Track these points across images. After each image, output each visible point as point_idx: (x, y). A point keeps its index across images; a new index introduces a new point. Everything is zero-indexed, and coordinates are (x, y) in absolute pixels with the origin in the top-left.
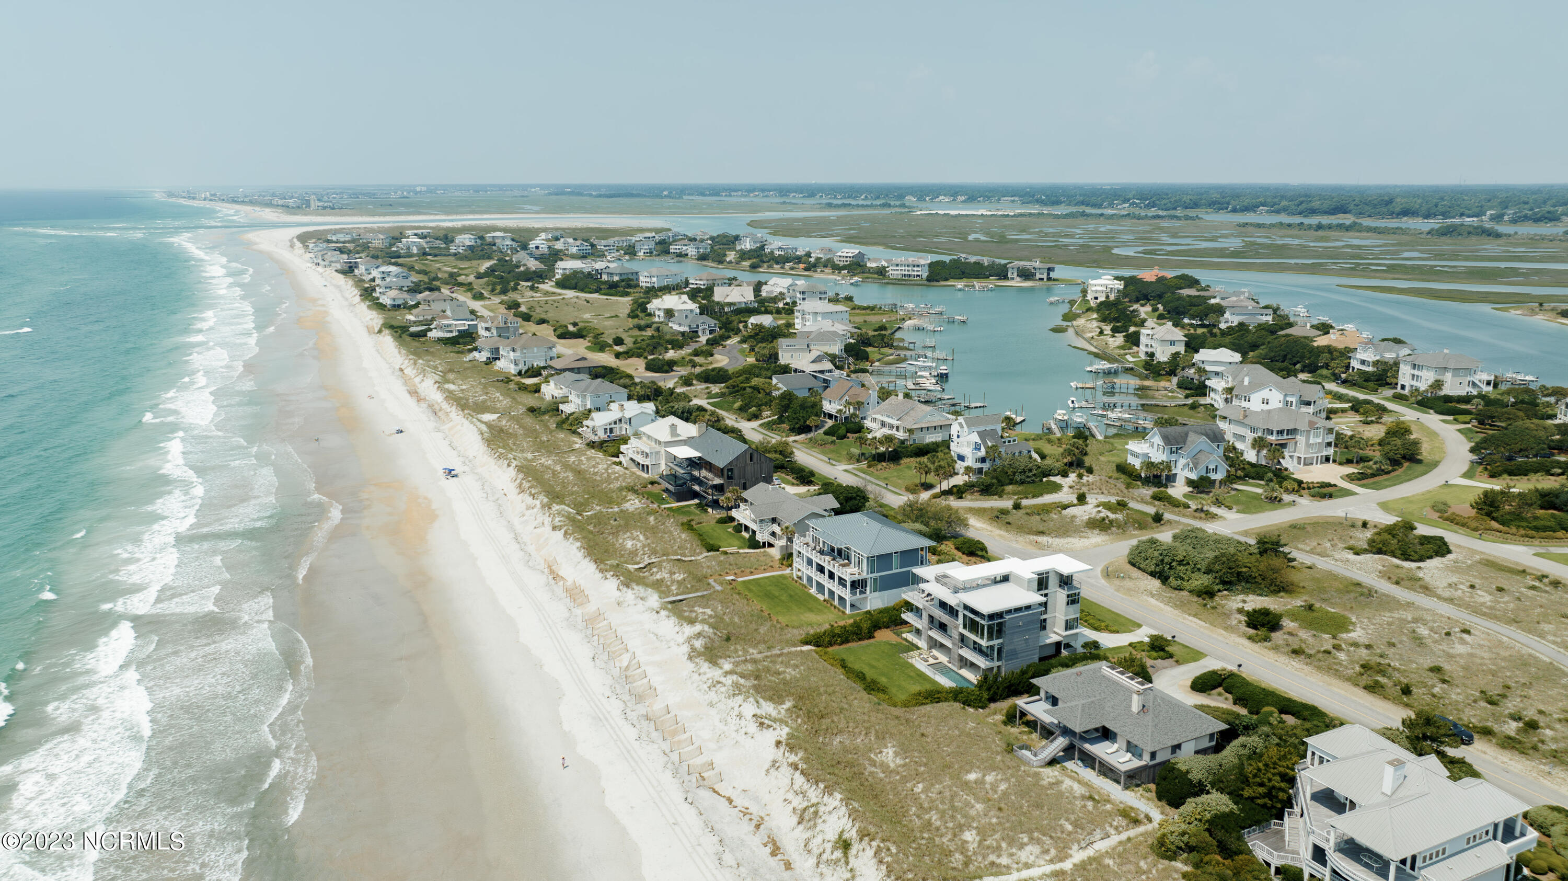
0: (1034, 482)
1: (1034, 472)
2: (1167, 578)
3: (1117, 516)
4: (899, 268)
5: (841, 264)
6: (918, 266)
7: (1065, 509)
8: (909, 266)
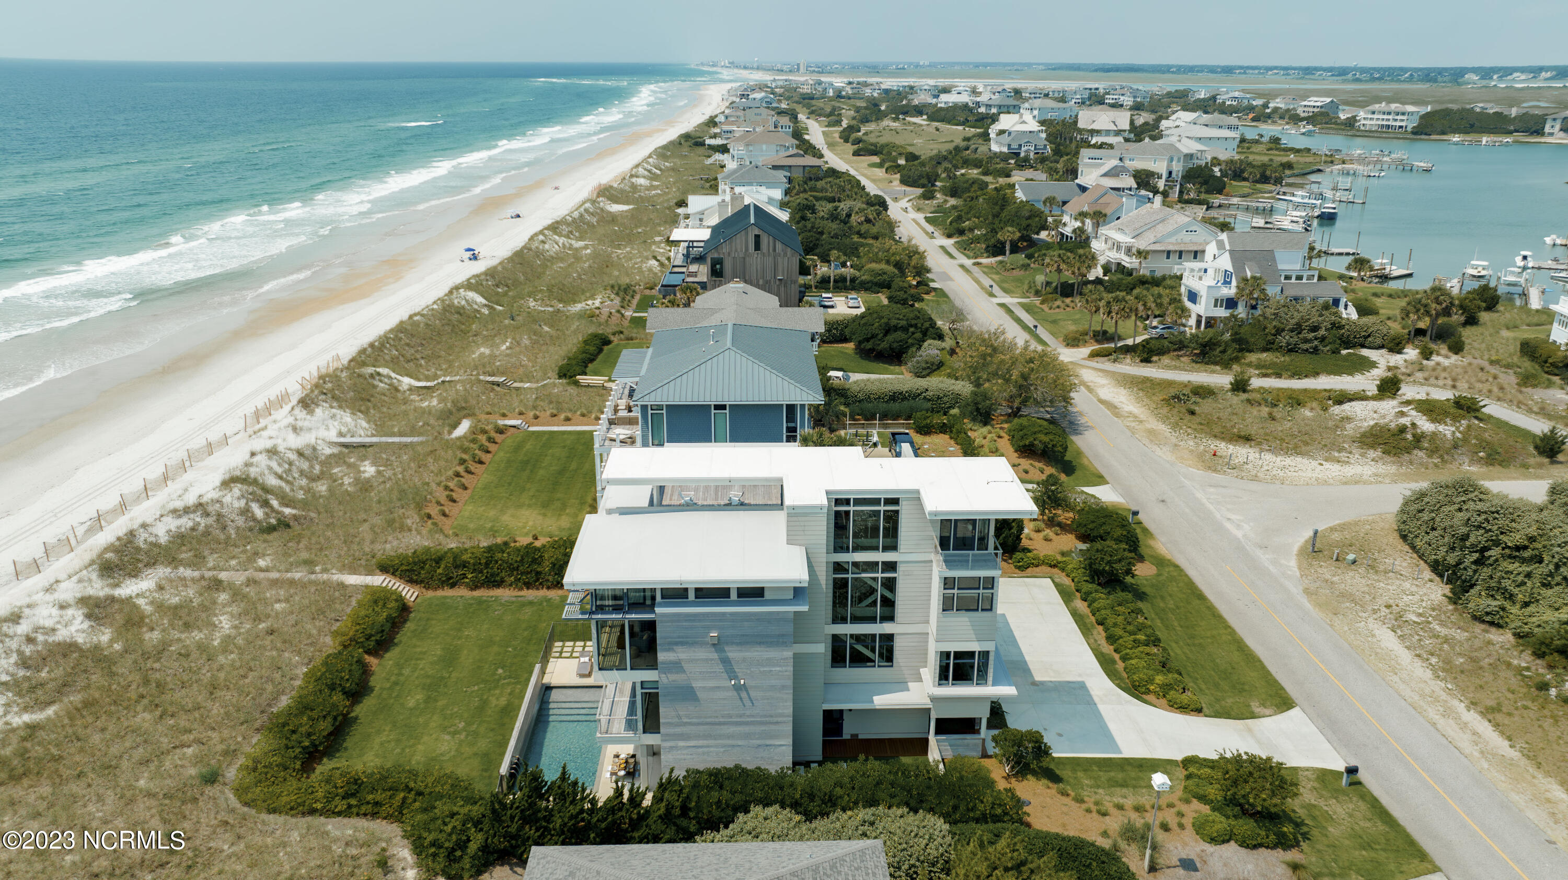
0: (1316, 350)
1: (1322, 332)
2: (1467, 586)
3: (1441, 428)
4: (1375, 116)
5: (1303, 115)
6: (1403, 114)
7: (1340, 402)
8: (1389, 113)
